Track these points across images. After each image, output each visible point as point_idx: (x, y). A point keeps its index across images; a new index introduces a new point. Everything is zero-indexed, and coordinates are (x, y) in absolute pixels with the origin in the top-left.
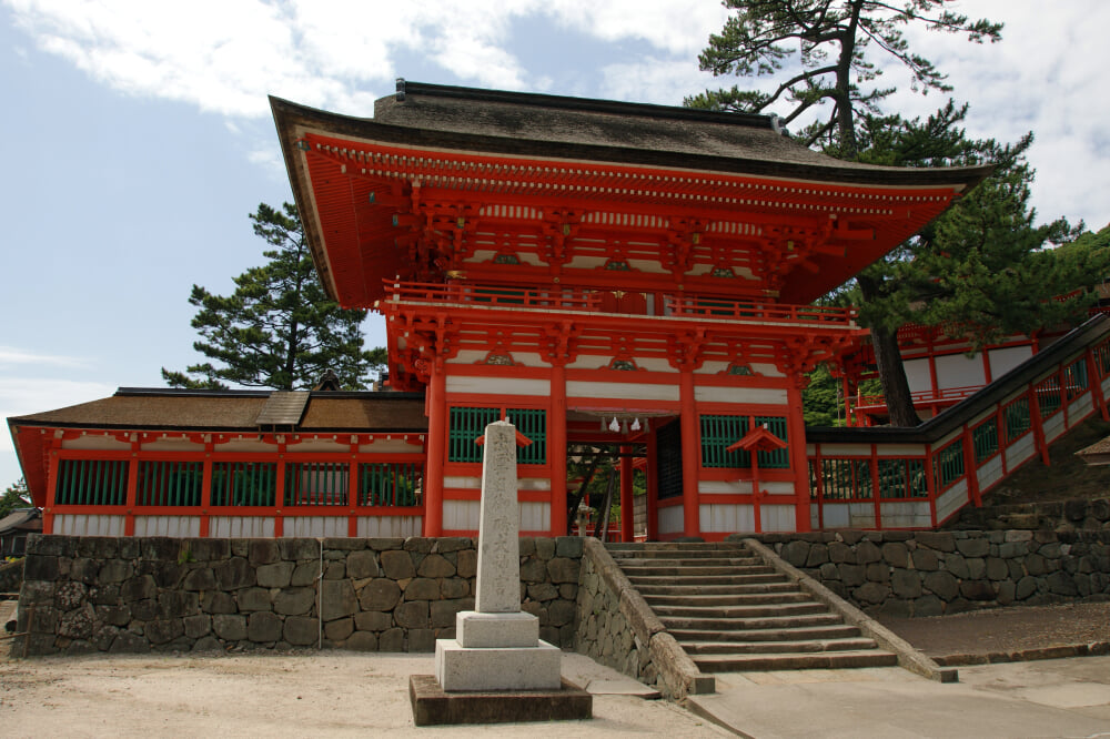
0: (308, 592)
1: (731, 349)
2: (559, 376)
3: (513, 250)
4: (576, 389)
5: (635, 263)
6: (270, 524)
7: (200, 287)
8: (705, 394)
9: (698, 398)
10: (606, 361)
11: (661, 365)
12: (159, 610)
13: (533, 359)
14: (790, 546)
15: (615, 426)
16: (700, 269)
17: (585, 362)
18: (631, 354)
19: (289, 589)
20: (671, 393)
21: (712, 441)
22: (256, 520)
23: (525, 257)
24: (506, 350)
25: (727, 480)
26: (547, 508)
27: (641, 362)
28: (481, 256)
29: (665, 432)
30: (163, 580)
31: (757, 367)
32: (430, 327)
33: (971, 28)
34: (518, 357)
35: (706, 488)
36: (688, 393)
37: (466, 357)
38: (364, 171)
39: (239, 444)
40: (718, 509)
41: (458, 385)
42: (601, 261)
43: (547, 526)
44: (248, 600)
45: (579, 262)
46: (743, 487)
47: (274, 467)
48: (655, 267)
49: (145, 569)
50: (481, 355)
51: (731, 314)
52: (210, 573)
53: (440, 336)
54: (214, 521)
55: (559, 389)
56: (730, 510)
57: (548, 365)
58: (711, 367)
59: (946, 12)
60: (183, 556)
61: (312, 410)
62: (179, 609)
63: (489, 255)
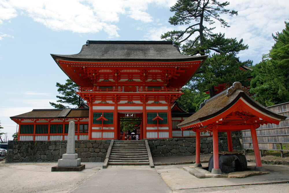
0: (58, 151)
1: (155, 98)
2: (116, 105)
3: (108, 79)
4: (120, 108)
5: (134, 80)
6: (62, 137)
7: (58, 83)
8: (148, 108)
9: (147, 109)
10: (126, 102)
11: (139, 102)
12: (31, 154)
13: (111, 102)
14: (156, 141)
15: (128, 115)
16: (149, 80)
17: (122, 102)
18: (132, 100)
19: (55, 150)
20: (141, 108)
21: (149, 118)
22: (59, 136)
23: (110, 80)
24: (105, 100)
25: (153, 127)
26: (113, 133)
27: (134, 102)
28: (101, 80)
29: (139, 115)
30: (32, 149)
31: (161, 102)
32: (88, 97)
33: (230, 13)
34: (108, 102)
35: (148, 128)
36: (145, 108)
37: (97, 102)
38: (72, 66)
39: (55, 121)
40: (151, 133)
41: (95, 108)
42: (127, 80)
43: (113, 137)
44: (47, 152)
45: (122, 80)
46: (156, 128)
47: (62, 125)
48: (139, 80)
49: (29, 147)
50: (100, 101)
51: (152, 91)
52: (40, 147)
53: (90, 98)
55: (116, 108)
56: (154, 133)
57: (114, 103)
58: (150, 102)
59: (224, 9)
60: (35, 144)
61: (71, 112)
62: (35, 154)
63: (102, 80)
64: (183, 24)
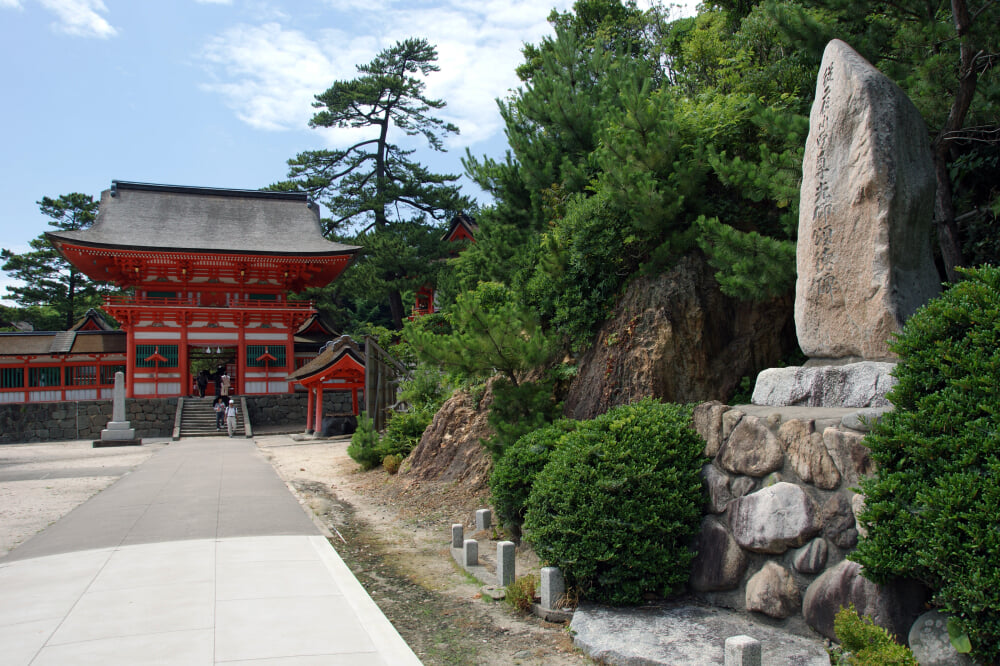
0: (73, 421)
1: (263, 317)
2: (185, 331)
3: (165, 276)
4: (192, 336)
5: (221, 279)
6: (59, 394)
8: (249, 336)
9: (247, 338)
10: (205, 323)
11: (231, 325)
12: (14, 429)
13: (173, 324)
14: (262, 400)
15: (208, 351)
16: (252, 281)
17: (196, 324)
18: (216, 321)
19: (65, 419)
20: (235, 336)
21: (251, 356)
22: (52, 393)
23: (171, 278)
24: (161, 320)
25: (259, 372)
26: (179, 385)
27: (221, 324)
28: (151, 278)
29: (231, 353)
30: (14, 418)
31: (274, 324)
32: (124, 314)
34: (166, 323)
35: (248, 375)
36: (242, 337)
37: (143, 324)
38: (90, 254)
39: (39, 359)
40: (253, 384)
41: (139, 336)
42: (206, 279)
43: (179, 392)
44: (49, 424)
45: (196, 280)
46: (263, 375)
47: (59, 369)
48: (231, 280)
49: (7, 415)
50: (150, 323)
51: (256, 306)
52: (33, 416)
53: (129, 317)
54: (31, 394)
55: (185, 336)
56: (259, 384)
57: (179, 326)
58: (253, 325)
60: (22, 410)
61: (77, 342)
62: (22, 428)
63: (155, 277)
64: (346, 125)
